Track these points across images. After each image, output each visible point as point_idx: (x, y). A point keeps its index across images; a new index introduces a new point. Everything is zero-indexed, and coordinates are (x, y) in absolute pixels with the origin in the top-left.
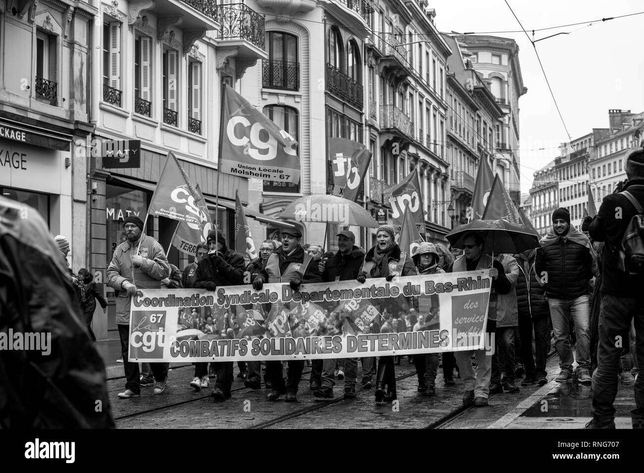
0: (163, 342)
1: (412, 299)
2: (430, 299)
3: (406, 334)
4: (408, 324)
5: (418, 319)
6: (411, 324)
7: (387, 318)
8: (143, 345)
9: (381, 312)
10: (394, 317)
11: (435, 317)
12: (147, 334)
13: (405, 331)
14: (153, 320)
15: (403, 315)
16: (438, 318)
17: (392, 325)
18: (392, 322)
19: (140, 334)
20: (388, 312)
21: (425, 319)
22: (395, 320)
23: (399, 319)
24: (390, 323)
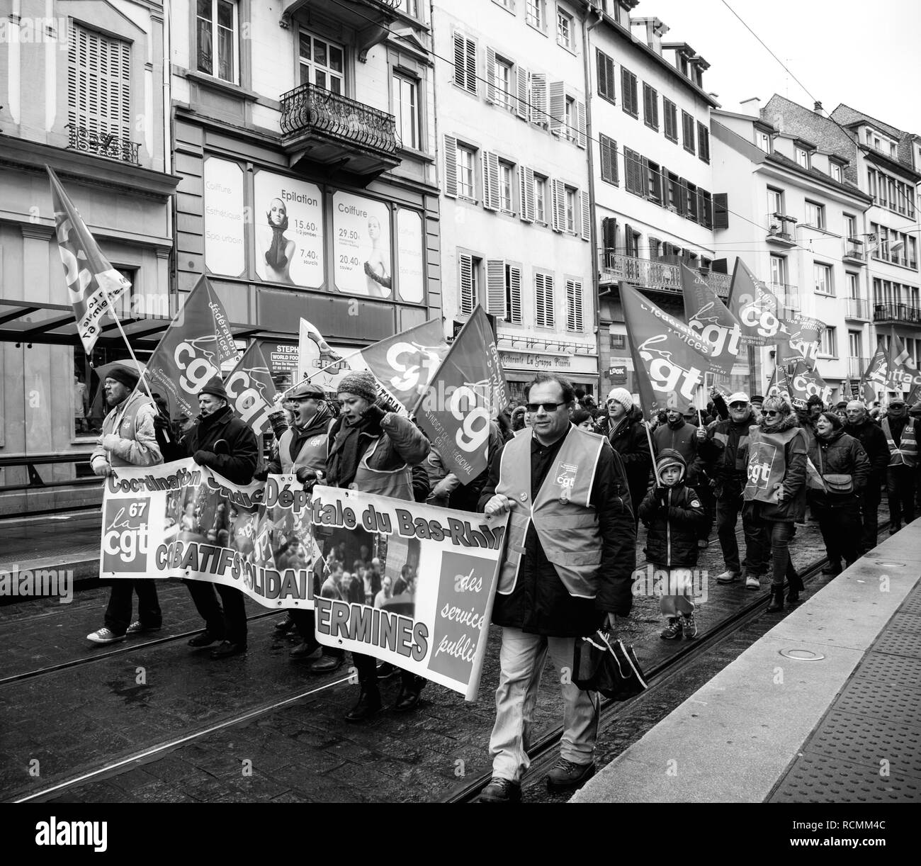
0: (146, 546)
1: (377, 538)
2: (406, 547)
3: (363, 607)
4: (368, 590)
5: (382, 583)
6: (373, 591)
7: (333, 568)
8: (121, 552)
9: (325, 553)
10: (345, 568)
11: (409, 588)
12: (126, 533)
13: (363, 602)
14: (133, 512)
15: (361, 569)
16: (413, 591)
17: (340, 583)
18: (340, 577)
19: (116, 534)
20: (337, 557)
21: (393, 588)
22: (346, 575)
23: (354, 575)
24: (337, 580)
